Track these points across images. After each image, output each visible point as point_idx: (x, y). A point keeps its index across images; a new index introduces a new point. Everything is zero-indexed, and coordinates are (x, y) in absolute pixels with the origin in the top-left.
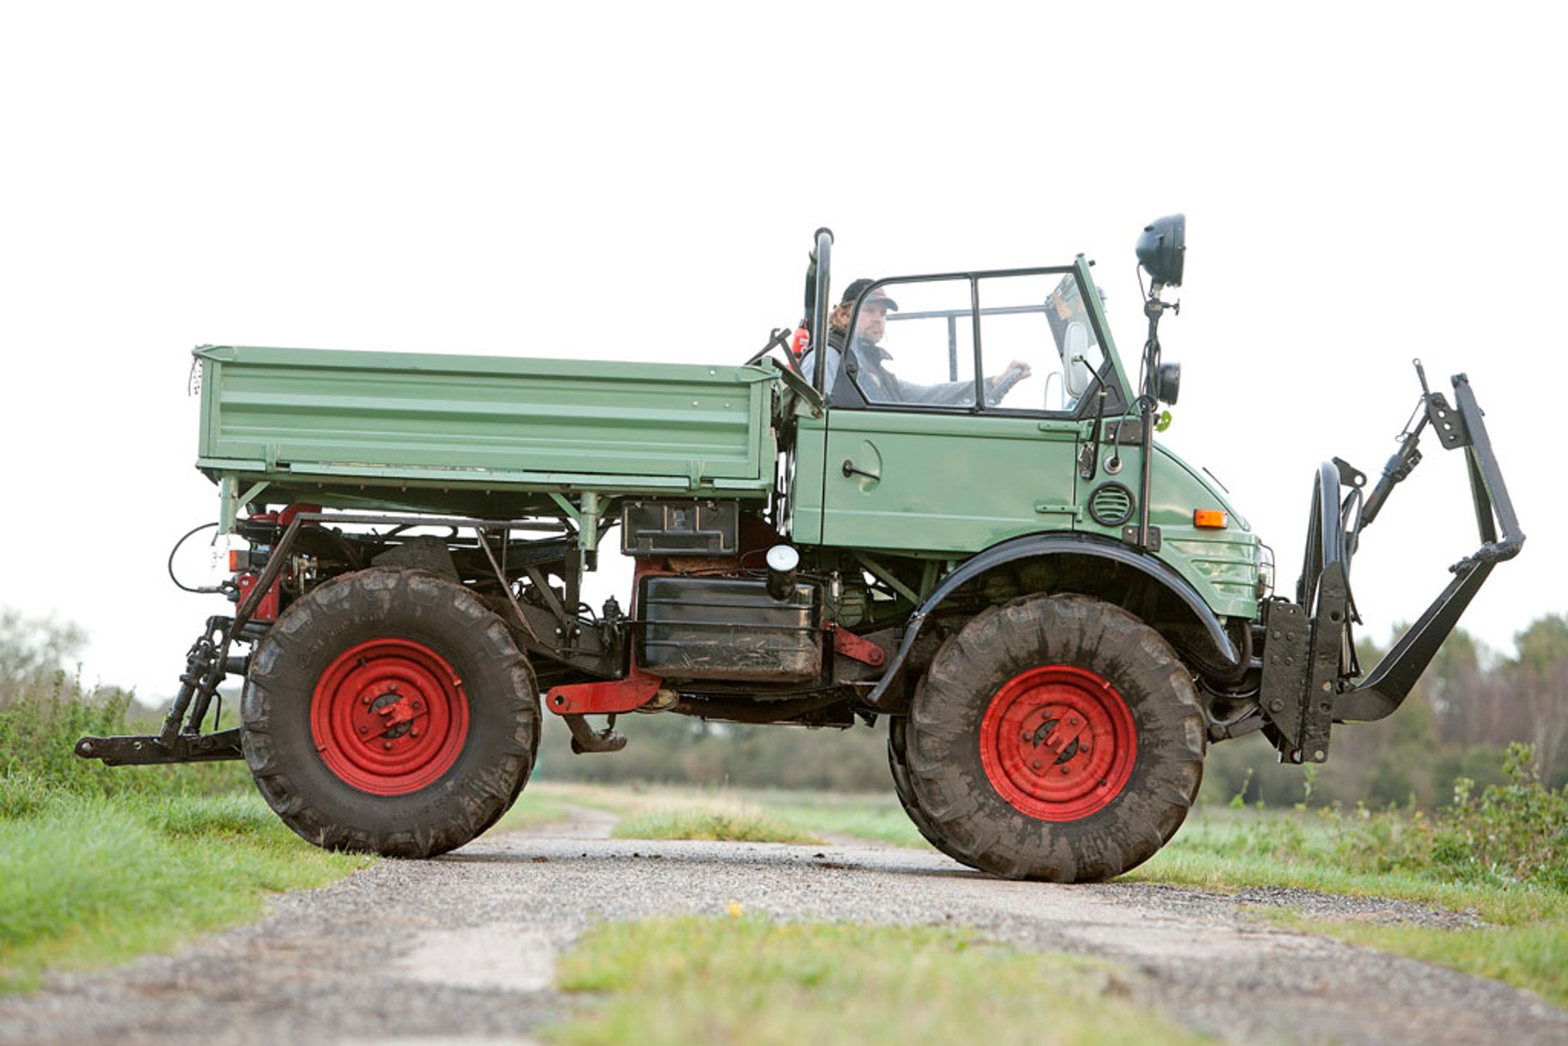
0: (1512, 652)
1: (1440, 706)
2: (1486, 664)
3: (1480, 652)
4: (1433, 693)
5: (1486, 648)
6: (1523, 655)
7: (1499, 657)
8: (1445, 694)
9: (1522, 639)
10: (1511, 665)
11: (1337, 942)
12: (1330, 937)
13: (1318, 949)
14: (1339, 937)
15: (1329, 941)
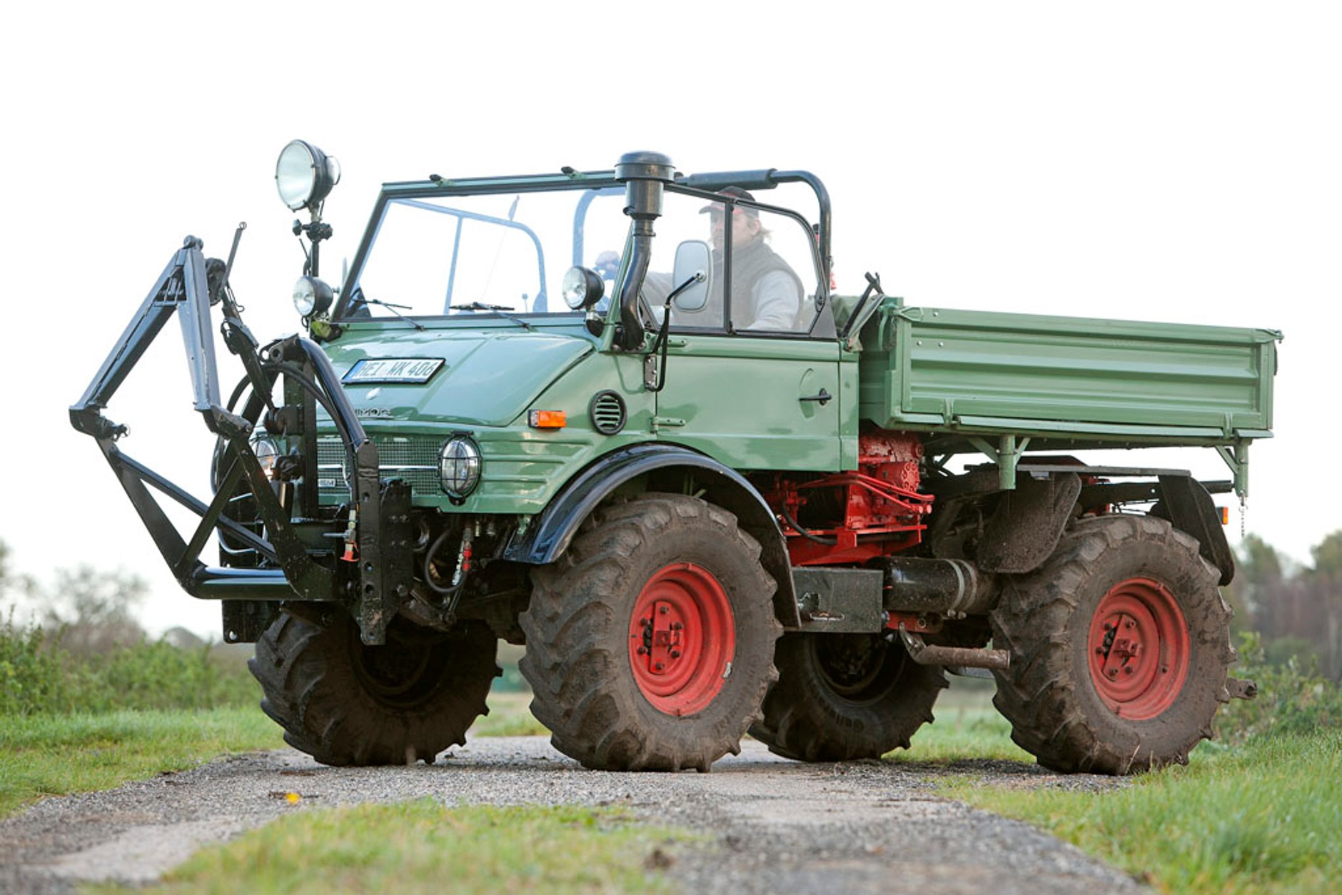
0: (1309, 561)
1: (1251, 607)
2: (1288, 572)
3: (1282, 562)
4: (1246, 597)
5: (1288, 559)
6: (1319, 564)
7: (1298, 565)
8: (1255, 598)
9: (1318, 551)
10: (1308, 572)
11: (964, 805)
12: (962, 802)
13: (933, 813)
14: (969, 801)
15: (958, 806)
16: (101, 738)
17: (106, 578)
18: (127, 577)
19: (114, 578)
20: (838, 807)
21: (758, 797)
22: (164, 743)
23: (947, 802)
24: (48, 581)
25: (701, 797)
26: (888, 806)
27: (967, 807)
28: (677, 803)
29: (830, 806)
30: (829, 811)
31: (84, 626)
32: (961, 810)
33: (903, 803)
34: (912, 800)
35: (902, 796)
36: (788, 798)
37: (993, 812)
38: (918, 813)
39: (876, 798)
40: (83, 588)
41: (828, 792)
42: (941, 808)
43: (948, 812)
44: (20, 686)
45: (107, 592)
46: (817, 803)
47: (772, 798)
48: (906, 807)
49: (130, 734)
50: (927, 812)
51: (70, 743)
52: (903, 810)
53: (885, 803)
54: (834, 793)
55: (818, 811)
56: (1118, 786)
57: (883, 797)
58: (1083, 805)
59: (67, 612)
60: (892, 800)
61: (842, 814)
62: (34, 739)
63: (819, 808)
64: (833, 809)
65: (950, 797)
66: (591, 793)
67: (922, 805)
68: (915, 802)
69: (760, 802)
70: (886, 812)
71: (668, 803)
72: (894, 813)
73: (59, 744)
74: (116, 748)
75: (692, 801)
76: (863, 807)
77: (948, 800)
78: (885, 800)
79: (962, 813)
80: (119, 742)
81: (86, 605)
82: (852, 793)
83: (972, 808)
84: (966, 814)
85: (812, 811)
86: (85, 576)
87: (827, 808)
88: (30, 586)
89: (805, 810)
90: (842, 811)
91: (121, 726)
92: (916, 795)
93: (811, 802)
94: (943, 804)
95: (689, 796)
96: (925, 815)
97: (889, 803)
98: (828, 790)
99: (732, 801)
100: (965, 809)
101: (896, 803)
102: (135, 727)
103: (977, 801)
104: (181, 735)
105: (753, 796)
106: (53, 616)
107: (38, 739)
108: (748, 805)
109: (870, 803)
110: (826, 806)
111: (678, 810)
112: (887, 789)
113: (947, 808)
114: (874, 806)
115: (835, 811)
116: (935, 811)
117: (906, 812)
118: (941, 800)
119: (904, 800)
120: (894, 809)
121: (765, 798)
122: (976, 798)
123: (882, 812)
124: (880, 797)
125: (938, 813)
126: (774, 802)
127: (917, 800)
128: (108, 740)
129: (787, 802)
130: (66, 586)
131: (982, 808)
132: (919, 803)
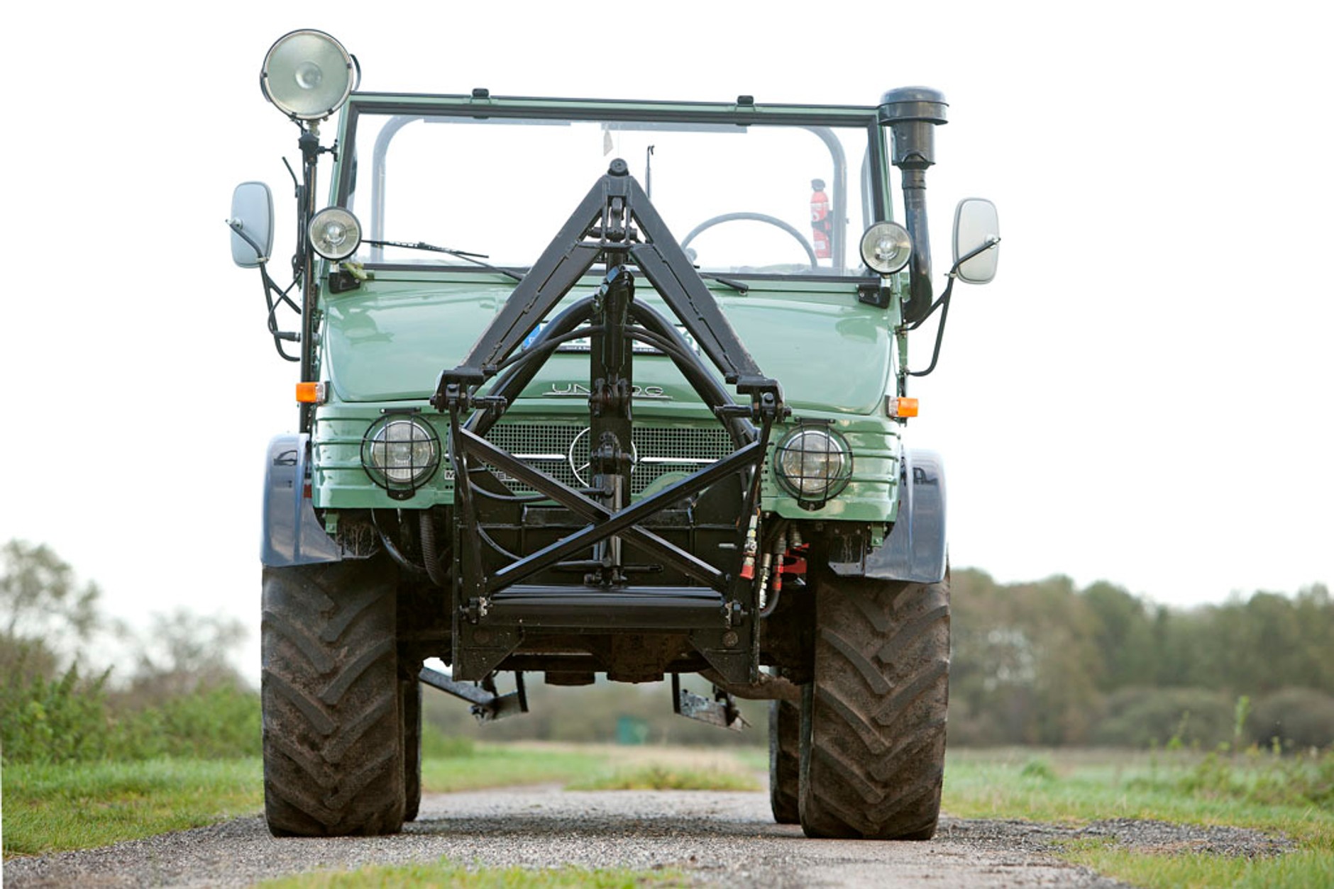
11: (1090, 872)
12: (1088, 868)
13: (1050, 881)
14: (1096, 867)
15: (1083, 872)
16: (126, 790)
17: (203, 622)
18: (226, 619)
19: (213, 622)
20: (939, 873)
21: (849, 860)
22: (196, 796)
23: (1071, 868)
24: (142, 625)
25: (780, 860)
26: (999, 872)
27: (1094, 874)
28: (748, 867)
29: (930, 871)
30: (927, 877)
31: (180, 674)
32: (1085, 877)
33: (1018, 869)
34: (1029, 865)
35: (1019, 861)
36: (884, 862)
37: (1122, 881)
38: (1032, 881)
39: (988, 862)
40: (178, 632)
41: (935, 856)
42: (1061, 875)
43: (1069, 879)
44: (50, 731)
45: (204, 636)
46: (916, 867)
47: (865, 861)
48: (1020, 873)
49: (159, 785)
50: (1043, 879)
51: (91, 796)
52: (1016, 877)
53: (995, 869)
54: (941, 856)
55: (913, 877)
56: (1279, 852)
57: (996, 862)
58: (1231, 872)
59: (163, 659)
60: (1005, 865)
61: (941, 880)
62: (51, 790)
63: (916, 873)
64: (931, 875)
65: (1076, 863)
66: (653, 854)
67: (1040, 871)
68: (1032, 868)
69: (849, 866)
70: (994, 878)
71: (737, 866)
72: (1004, 880)
73: (77, 796)
74: (143, 801)
75: (768, 864)
76: (969, 873)
77: (1073, 865)
78: (999, 865)
79: (1085, 881)
80: (146, 795)
81: (184, 650)
82: (963, 856)
83: (1099, 875)
84: (1090, 882)
85: (906, 877)
86: (181, 619)
87: (925, 874)
88: (122, 630)
89: (898, 876)
90: (942, 877)
91: (150, 777)
92: (1037, 860)
93: (909, 867)
94: (1066, 870)
95: (766, 858)
96: (1039, 883)
97: (1002, 868)
98: (935, 852)
99: (817, 864)
100: (1090, 877)
101: (1010, 869)
102: (165, 778)
103: (1106, 867)
104: (217, 786)
105: (843, 859)
106: (146, 662)
107: (55, 791)
108: (832, 870)
109: (978, 868)
110: (925, 870)
111: (745, 874)
112: (1006, 852)
113: (1068, 875)
114: (982, 872)
115: (934, 877)
116: (1053, 878)
117: (1019, 879)
118: (1064, 866)
119: (1020, 865)
120: (1005, 875)
121: (856, 861)
122: (1105, 863)
123: (989, 879)
124: (993, 862)
125: (1057, 880)
126: (865, 865)
127: (1035, 865)
128: (133, 791)
129: (882, 866)
130: (162, 629)
131: (1110, 876)
132: (1037, 869)
